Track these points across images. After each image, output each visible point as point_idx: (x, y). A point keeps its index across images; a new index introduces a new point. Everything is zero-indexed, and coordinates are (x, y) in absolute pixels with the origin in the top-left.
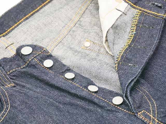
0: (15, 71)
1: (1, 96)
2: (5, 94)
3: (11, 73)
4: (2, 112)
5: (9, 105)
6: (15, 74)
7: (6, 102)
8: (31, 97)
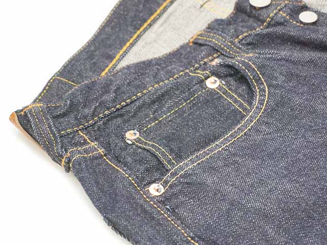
0: (248, 36)
1: (245, 70)
2: (250, 66)
3: (242, 40)
4: (257, 99)
5: (265, 85)
6: (249, 40)
7: (257, 81)
8: (299, 63)
